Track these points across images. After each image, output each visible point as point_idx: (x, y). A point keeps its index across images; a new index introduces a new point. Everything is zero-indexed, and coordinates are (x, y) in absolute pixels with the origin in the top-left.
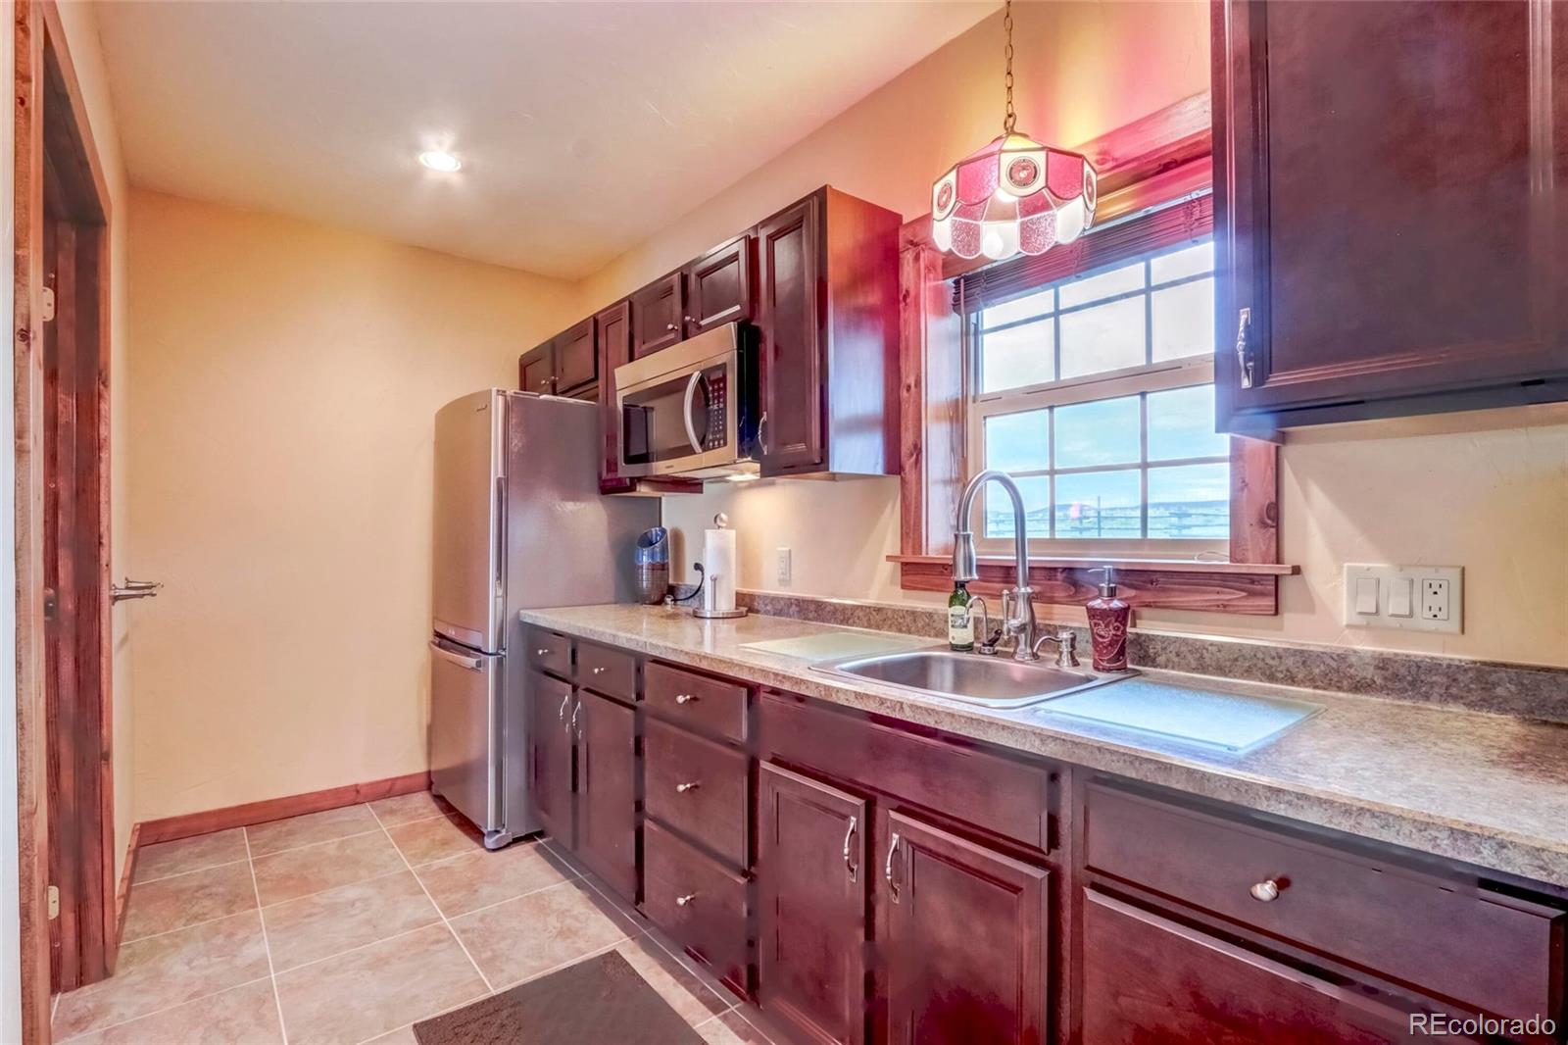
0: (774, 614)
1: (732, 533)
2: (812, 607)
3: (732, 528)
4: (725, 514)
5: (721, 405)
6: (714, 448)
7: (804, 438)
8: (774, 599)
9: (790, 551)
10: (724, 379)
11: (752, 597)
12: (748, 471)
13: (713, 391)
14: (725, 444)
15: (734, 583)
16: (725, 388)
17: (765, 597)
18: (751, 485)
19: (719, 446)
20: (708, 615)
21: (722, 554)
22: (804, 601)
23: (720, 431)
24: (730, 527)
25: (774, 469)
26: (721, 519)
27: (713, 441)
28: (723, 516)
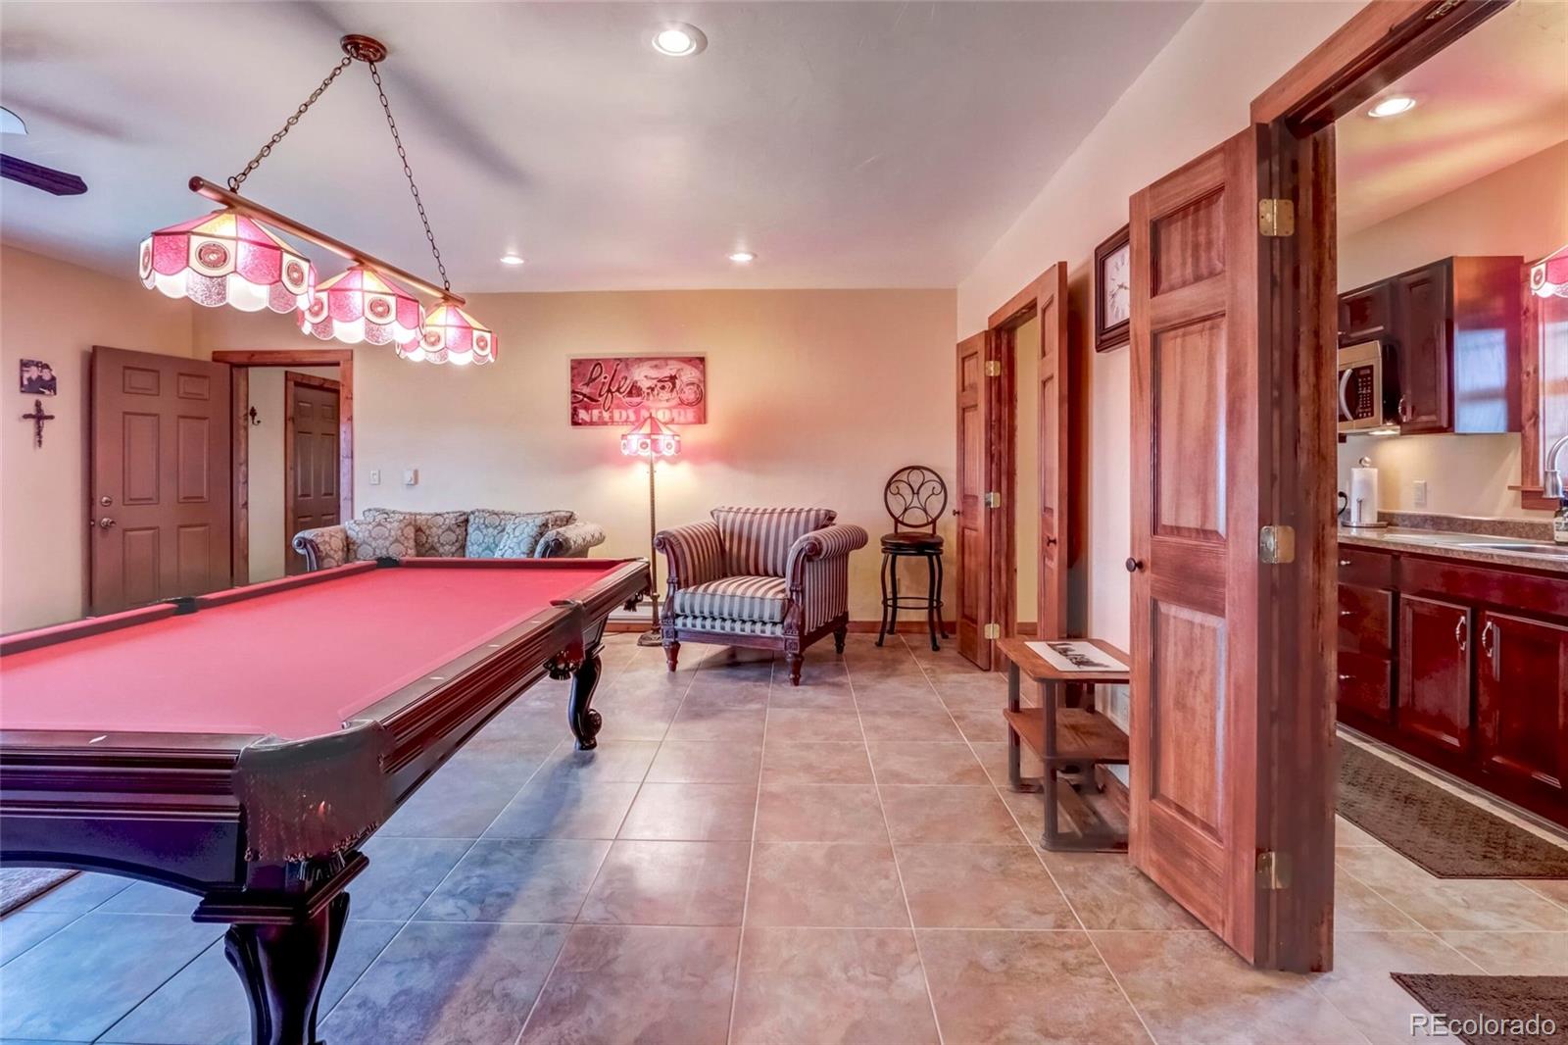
0: (1412, 527)
1: (1376, 470)
2: (1445, 522)
3: (1374, 467)
4: (1370, 457)
5: (1369, 391)
6: (1363, 417)
7: (1435, 411)
8: (1410, 517)
9: (1425, 484)
10: (1371, 375)
11: (1392, 515)
12: (1390, 430)
13: (1362, 382)
14: (1372, 415)
15: (1376, 505)
16: (1372, 381)
17: (1403, 515)
18: (1390, 438)
19: (1367, 416)
20: (1354, 525)
21: (1366, 484)
22: (1438, 517)
23: (1367, 407)
24: (1373, 465)
25: (1410, 430)
26: (1366, 462)
27: (1363, 413)
28: (1367, 459)
